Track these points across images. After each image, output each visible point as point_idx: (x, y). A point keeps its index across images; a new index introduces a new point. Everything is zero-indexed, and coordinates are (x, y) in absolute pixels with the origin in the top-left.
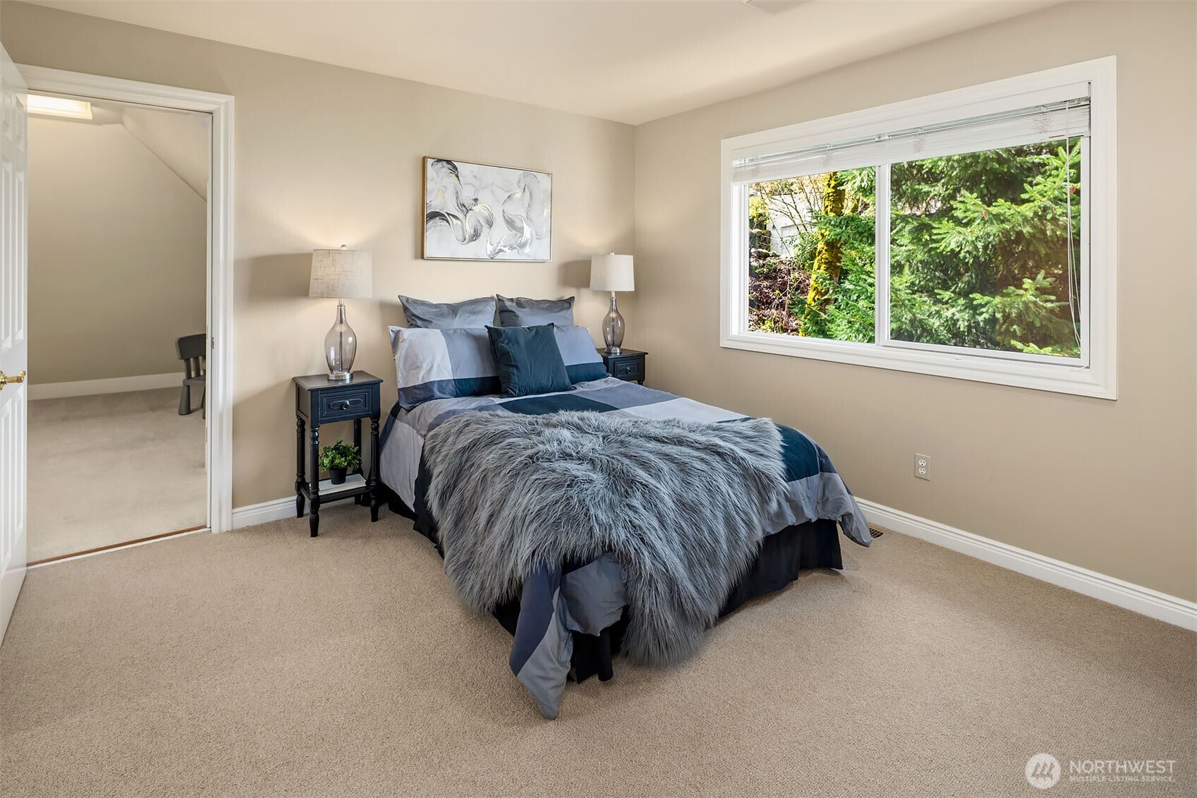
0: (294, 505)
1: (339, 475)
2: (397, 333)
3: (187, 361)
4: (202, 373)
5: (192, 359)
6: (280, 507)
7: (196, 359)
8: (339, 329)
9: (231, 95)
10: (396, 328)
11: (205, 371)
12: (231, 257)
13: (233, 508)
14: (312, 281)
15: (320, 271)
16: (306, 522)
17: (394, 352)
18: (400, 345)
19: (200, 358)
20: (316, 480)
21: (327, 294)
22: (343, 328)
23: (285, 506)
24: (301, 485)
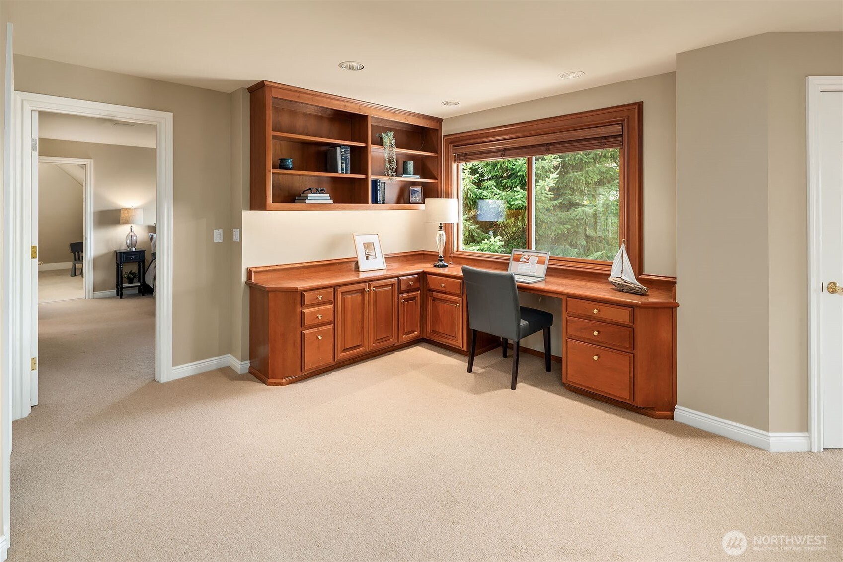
0: (116, 292)
1: (131, 281)
2: (152, 236)
3: (74, 253)
4: (81, 259)
5: (76, 253)
6: (110, 293)
7: (78, 253)
8: (130, 234)
9: (92, 159)
10: (151, 234)
11: (83, 257)
12: (93, 210)
13: (94, 291)
14: (121, 219)
15: (123, 215)
16: (119, 297)
17: (151, 242)
18: (153, 240)
19: (80, 253)
20: (122, 283)
21: (127, 222)
22: (132, 234)
23: (113, 292)
24: (117, 285)
